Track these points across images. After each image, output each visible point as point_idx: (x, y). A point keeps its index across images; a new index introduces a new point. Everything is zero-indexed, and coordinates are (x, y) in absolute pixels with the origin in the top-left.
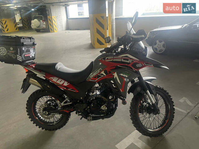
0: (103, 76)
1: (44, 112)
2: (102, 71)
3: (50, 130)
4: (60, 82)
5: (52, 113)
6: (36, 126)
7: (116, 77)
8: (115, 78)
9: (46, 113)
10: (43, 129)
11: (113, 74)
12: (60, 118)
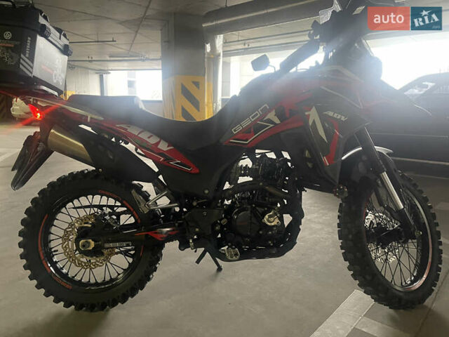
0: (272, 126)
1: (82, 242)
2: (270, 111)
3: (92, 308)
4: (149, 138)
5: (109, 242)
6: (47, 295)
7: (314, 122)
8: (310, 123)
9: (89, 243)
10: (67, 306)
11: (307, 113)
12: (126, 266)
